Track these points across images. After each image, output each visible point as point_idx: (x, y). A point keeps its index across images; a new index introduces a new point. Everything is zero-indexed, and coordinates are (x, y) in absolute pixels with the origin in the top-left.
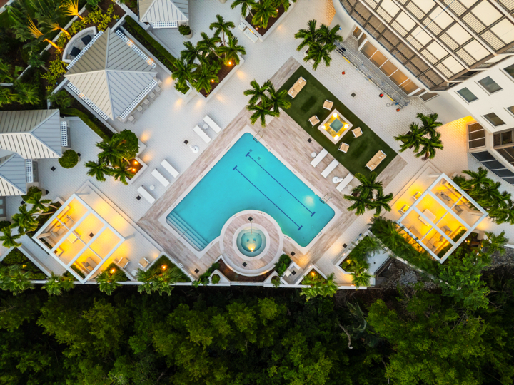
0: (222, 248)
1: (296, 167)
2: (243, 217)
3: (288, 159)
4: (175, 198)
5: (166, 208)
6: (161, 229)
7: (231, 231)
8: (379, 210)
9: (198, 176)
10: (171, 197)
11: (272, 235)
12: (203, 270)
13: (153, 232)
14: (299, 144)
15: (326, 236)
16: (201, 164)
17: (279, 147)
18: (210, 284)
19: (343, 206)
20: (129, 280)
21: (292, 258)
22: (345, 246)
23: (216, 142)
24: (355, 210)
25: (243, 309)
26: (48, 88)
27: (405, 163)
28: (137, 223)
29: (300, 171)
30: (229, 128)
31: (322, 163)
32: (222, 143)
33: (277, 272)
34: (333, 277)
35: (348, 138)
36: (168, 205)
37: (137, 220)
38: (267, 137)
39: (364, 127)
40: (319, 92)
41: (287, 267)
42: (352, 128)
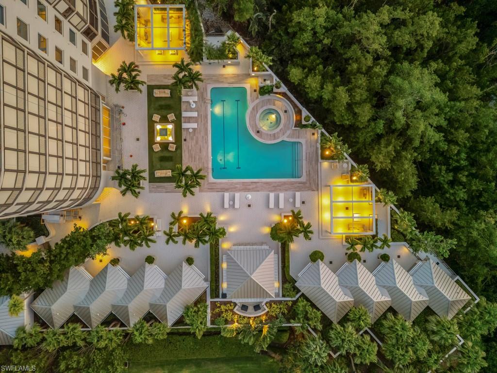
0: (288, 132)
1: (206, 134)
2: (261, 137)
3: (207, 142)
4: (285, 183)
5: (296, 183)
6: (309, 175)
7: (274, 136)
8: (188, 65)
9: (261, 182)
10: (287, 186)
11: (256, 112)
12: (309, 130)
13: (314, 178)
14: (193, 144)
15: (229, 81)
16: (254, 187)
17: (204, 153)
18: (313, 119)
19: (203, 88)
20: (352, 165)
21: (258, 89)
22: (224, 66)
23: (234, 190)
24: (200, 77)
25: (308, 88)
26: (290, 304)
27: (148, 76)
28: (318, 190)
29: (206, 129)
30: (220, 190)
31: (191, 121)
32: (232, 186)
33: (272, 89)
34: (247, 55)
35: (164, 120)
36: (292, 183)
37: (316, 192)
38: (205, 165)
39: (150, 117)
40: (154, 159)
41: (265, 86)
42: (156, 122)
